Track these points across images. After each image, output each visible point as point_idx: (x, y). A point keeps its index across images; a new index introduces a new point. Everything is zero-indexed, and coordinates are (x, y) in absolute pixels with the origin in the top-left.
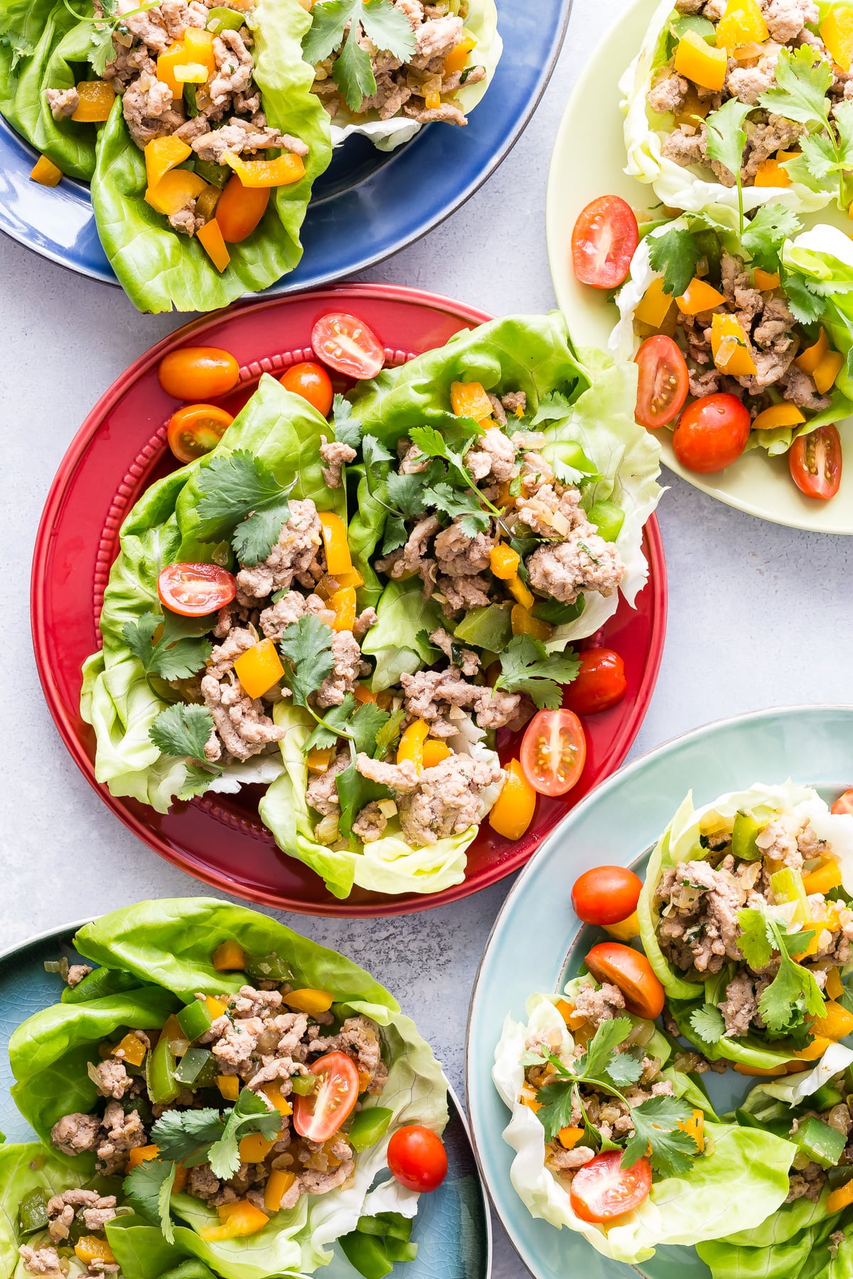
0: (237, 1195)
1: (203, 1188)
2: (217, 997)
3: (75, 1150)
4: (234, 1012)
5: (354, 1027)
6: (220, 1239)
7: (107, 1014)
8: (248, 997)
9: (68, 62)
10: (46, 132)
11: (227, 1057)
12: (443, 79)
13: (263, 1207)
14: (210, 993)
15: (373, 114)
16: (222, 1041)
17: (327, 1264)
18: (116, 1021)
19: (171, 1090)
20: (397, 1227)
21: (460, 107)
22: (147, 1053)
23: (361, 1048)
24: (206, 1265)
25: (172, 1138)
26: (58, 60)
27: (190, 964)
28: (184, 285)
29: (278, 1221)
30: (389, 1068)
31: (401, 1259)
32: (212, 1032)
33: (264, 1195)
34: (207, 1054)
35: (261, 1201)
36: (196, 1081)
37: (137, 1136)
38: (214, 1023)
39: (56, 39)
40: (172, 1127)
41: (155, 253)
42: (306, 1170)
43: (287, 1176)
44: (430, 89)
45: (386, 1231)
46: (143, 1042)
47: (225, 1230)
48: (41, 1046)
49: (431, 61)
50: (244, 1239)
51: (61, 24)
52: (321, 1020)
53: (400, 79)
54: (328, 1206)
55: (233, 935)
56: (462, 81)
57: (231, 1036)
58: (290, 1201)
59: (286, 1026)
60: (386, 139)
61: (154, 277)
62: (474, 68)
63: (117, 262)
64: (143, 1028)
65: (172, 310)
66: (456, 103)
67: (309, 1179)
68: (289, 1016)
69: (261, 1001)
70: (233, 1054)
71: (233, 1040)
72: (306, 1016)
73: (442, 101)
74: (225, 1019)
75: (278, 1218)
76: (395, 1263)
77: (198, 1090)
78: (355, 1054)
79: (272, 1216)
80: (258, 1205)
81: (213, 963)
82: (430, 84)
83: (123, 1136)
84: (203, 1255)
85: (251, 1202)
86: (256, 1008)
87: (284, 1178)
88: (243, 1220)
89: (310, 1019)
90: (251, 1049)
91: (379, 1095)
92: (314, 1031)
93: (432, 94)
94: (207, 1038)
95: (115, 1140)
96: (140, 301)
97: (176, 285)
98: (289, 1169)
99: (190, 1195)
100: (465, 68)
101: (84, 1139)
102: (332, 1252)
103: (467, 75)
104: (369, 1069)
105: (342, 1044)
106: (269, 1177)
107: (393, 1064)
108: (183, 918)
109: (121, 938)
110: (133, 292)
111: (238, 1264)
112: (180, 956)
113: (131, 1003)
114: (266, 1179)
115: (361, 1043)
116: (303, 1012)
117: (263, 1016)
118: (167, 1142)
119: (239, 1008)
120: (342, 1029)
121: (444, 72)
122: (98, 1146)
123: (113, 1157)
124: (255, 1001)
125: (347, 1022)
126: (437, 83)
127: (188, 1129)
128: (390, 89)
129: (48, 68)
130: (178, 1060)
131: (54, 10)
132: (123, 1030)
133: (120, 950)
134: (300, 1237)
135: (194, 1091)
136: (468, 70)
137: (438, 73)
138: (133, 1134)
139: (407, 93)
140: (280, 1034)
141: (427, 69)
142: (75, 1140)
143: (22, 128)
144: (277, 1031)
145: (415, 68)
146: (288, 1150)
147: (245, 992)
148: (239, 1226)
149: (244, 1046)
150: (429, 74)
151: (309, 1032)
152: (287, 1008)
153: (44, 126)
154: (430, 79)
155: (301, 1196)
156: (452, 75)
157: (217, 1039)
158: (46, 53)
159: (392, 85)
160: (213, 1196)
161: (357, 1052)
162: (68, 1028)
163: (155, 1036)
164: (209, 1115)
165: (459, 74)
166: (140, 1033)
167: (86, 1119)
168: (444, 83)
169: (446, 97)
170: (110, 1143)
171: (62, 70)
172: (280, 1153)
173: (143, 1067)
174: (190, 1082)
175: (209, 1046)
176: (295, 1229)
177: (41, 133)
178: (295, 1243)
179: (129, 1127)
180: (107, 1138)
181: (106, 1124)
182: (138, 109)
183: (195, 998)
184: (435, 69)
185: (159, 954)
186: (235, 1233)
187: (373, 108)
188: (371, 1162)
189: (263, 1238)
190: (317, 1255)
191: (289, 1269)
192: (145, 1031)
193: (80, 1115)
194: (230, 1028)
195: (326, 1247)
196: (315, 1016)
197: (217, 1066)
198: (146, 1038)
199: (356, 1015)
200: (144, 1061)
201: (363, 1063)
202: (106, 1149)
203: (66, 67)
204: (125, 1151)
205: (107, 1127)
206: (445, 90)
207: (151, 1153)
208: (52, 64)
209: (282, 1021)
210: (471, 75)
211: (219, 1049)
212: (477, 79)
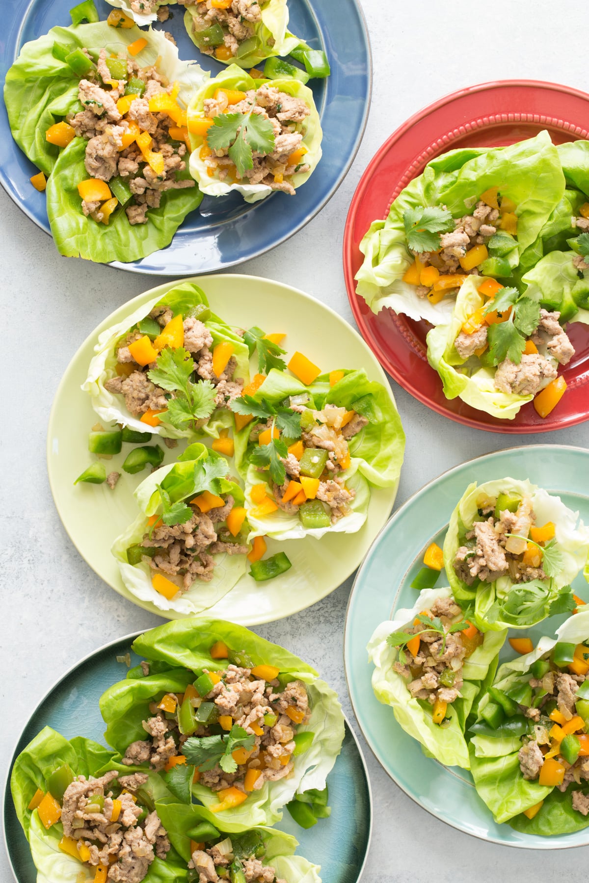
0: (229, 784)
1: (210, 780)
2: (215, 672)
3: (140, 761)
4: (226, 679)
5: (293, 687)
6: (221, 811)
7: (153, 684)
8: (233, 670)
9: (52, 114)
10: (36, 151)
11: (224, 705)
12: (287, 167)
13: (243, 790)
14: (211, 670)
15: (246, 180)
16: (220, 696)
17: (280, 821)
18: (159, 687)
19: (193, 726)
20: (319, 798)
21: (293, 184)
22: (177, 706)
23: (298, 699)
24: (212, 825)
25: (194, 752)
26: (48, 113)
27: (198, 654)
28: (87, 246)
29: (252, 798)
30: (312, 709)
31: (322, 816)
32: (214, 691)
33: (244, 783)
34: (212, 705)
35: (242, 787)
36: (208, 720)
37: (173, 750)
38: (215, 686)
39: (49, 101)
40: (193, 745)
41: (74, 225)
42: (267, 767)
43: (257, 772)
44: (278, 171)
45: (313, 800)
46: (174, 700)
47: (224, 805)
48: (118, 701)
49: (281, 156)
50: (233, 809)
51: (54, 93)
52: (273, 684)
53: (263, 164)
54: (281, 789)
55: (222, 638)
56: (296, 170)
57: (225, 693)
58: (259, 785)
59: (254, 688)
60: (252, 195)
61: (71, 237)
62: (303, 165)
63: (53, 224)
64: (174, 692)
65: (78, 257)
66: (291, 182)
67: (269, 773)
68: (255, 682)
69: (240, 672)
70: (226, 703)
71: (226, 696)
72: (264, 681)
73: (284, 180)
74: (221, 683)
75: (252, 795)
76: (319, 818)
77: (208, 726)
78: (294, 702)
79: (250, 794)
80: (241, 789)
81: (211, 653)
82: (279, 169)
83: (165, 751)
84: (211, 820)
85: (236, 787)
86: (238, 676)
87: (256, 772)
88: (232, 798)
89: (267, 683)
90: (236, 700)
91: (307, 725)
92: (270, 690)
93: (279, 174)
94: (211, 695)
95: (160, 753)
96: (62, 248)
97: (82, 244)
98: (258, 768)
99: (202, 785)
100: (299, 164)
101: (144, 755)
102: (282, 813)
103: (299, 167)
104: (303, 710)
105: (287, 697)
106: (246, 773)
107: (314, 706)
108: (194, 628)
109: (161, 641)
110: (59, 243)
111: (231, 824)
112: (193, 650)
113: (167, 678)
114: (245, 775)
115: (298, 696)
116: (262, 679)
117: (241, 681)
118: (191, 754)
119: (229, 677)
120: (286, 689)
121: (287, 164)
122: (151, 758)
123: (159, 762)
124: (237, 672)
125: (289, 685)
126: (283, 169)
127: (204, 747)
128: (258, 168)
129: (42, 116)
130: (196, 710)
131: (51, 85)
132: (163, 693)
133: (159, 648)
134: (265, 806)
135: (207, 726)
136: (300, 165)
137: (284, 163)
138: (170, 750)
139: (267, 172)
140: (251, 693)
141: (278, 160)
142: (140, 756)
143: (23, 147)
144: (250, 692)
145: (272, 158)
146: (257, 757)
147: (231, 668)
148: (231, 801)
149: (233, 699)
150: (279, 163)
151: (267, 690)
152: (253, 678)
153: (35, 148)
154: (279, 166)
155: (265, 783)
156: (291, 166)
157: (217, 695)
158: (43, 108)
159: (259, 166)
160: (215, 785)
161: (296, 701)
162: (132, 691)
163: (181, 697)
164: (215, 739)
165: (295, 167)
166: (172, 695)
167: (144, 744)
168: (286, 170)
169: (287, 178)
170: (158, 755)
171: (49, 119)
172: (253, 759)
173: (176, 714)
174: (204, 721)
175: (212, 700)
176: (262, 802)
177: (33, 152)
178: (262, 810)
179: (169, 745)
180: (156, 752)
181: (155, 745)
182: (96, 150)
183: (203, 673)
184: (283, 161)
185: (181, 650)
186: (229, 806)
187: (246, 177)
188: (303, 764)
189: (245, 808)
190: (274, 816)
191: (259, 825)
192: (175, 694)
193: (140, 741)
194: (224, 689)
195: (279, 810)
196: (269, 681)
197: (219, 711)
198: (175, 697)
199: (294, 680)
200: (176, 711)
201: (300, 707)
202: (156, 758)
203: (52, 117)
204: (166, 759)
205: (156, 747)
206: (286, 173)
207: (181, 760)
208: (44, 115)
209: (252, 686)
210: (302, 168)
211: (217, 701)
212: (305, 172)
